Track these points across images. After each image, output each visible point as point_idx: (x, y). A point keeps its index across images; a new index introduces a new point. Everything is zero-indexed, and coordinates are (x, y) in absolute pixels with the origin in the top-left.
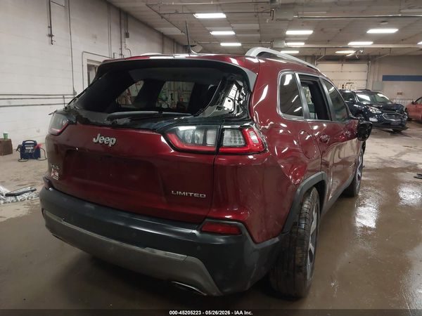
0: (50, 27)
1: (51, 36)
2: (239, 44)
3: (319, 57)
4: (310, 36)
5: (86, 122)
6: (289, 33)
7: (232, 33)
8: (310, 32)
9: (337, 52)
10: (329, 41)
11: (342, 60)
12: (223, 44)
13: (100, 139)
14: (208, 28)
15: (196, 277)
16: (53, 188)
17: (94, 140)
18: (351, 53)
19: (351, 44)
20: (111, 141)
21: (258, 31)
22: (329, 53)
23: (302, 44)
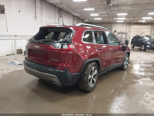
0: (36, 15)
1: (36, 17)
2: (101, 19)
3: (132, 23)
4: (127, 16)
5: (33, 42)
6: (118, 14)
7: (98, 15)
8: (126, 14)
9: (139, 21)
10: (134, 17)
11: (141, 24)
12: (95, 19)
13: (36, 46)
14: (89, 13)
15: (56, 81)
16: (26, 59)
17: (35, 47)
18: (144, 21)
19: (143, 18)
20: (38, 47)
21: (107, 14)
22: (135, 22)
23: (124, 19)
